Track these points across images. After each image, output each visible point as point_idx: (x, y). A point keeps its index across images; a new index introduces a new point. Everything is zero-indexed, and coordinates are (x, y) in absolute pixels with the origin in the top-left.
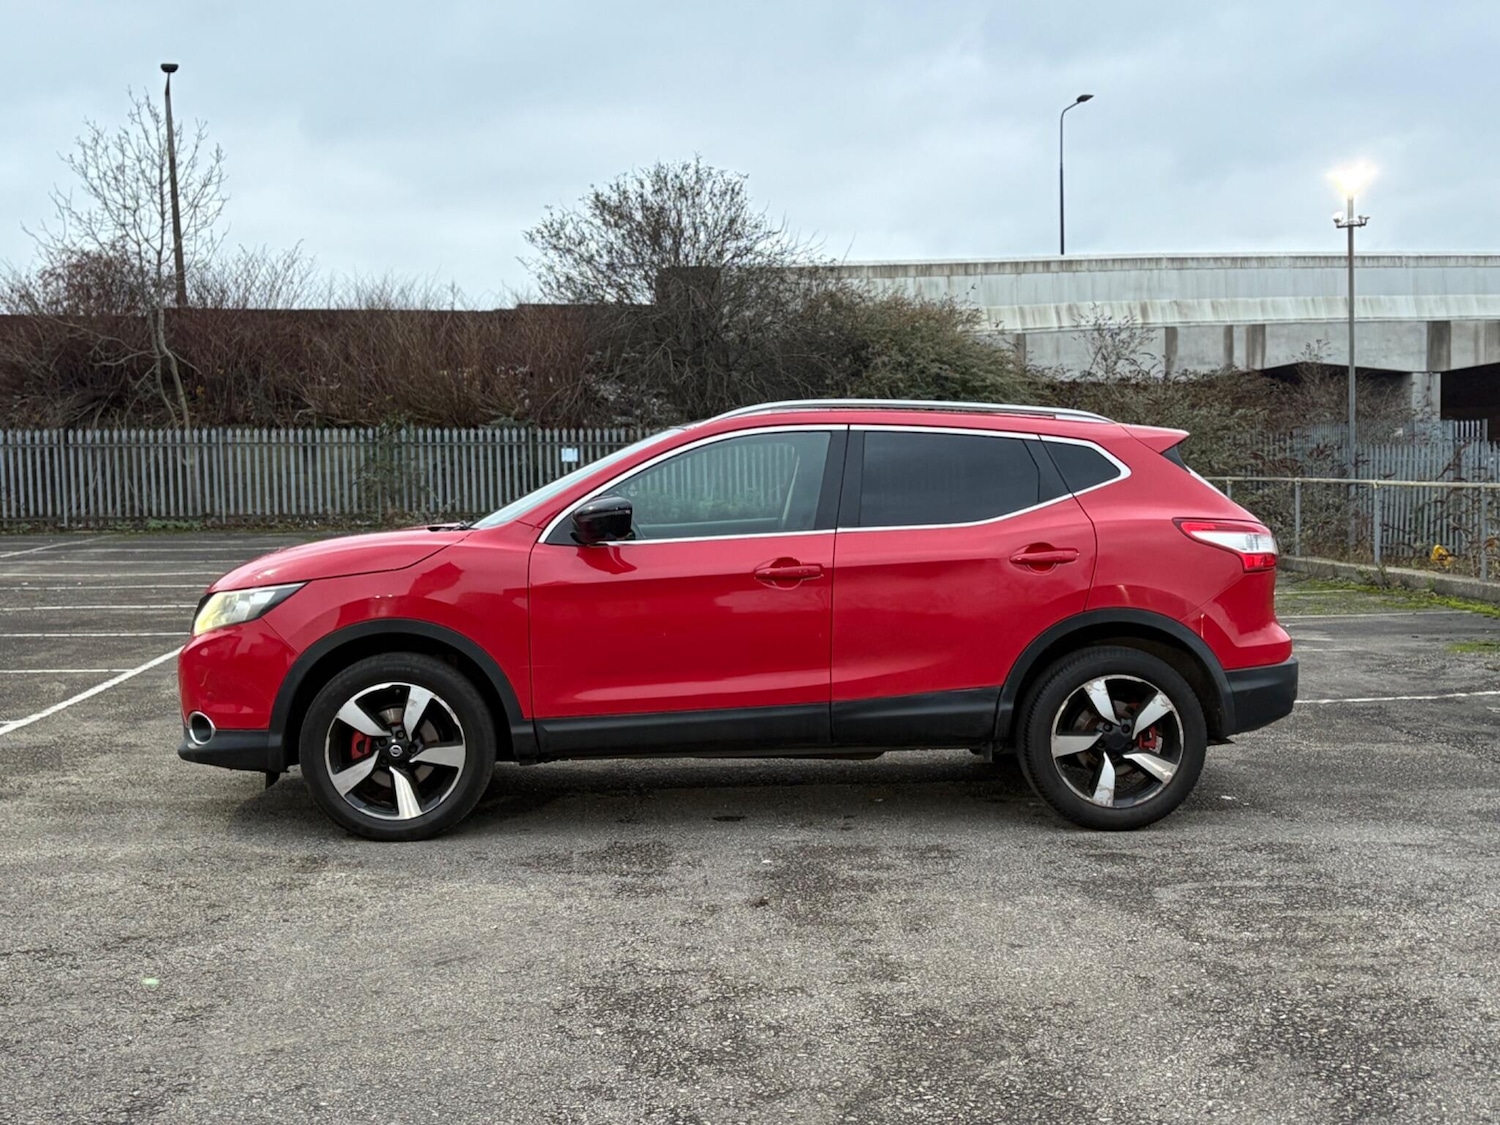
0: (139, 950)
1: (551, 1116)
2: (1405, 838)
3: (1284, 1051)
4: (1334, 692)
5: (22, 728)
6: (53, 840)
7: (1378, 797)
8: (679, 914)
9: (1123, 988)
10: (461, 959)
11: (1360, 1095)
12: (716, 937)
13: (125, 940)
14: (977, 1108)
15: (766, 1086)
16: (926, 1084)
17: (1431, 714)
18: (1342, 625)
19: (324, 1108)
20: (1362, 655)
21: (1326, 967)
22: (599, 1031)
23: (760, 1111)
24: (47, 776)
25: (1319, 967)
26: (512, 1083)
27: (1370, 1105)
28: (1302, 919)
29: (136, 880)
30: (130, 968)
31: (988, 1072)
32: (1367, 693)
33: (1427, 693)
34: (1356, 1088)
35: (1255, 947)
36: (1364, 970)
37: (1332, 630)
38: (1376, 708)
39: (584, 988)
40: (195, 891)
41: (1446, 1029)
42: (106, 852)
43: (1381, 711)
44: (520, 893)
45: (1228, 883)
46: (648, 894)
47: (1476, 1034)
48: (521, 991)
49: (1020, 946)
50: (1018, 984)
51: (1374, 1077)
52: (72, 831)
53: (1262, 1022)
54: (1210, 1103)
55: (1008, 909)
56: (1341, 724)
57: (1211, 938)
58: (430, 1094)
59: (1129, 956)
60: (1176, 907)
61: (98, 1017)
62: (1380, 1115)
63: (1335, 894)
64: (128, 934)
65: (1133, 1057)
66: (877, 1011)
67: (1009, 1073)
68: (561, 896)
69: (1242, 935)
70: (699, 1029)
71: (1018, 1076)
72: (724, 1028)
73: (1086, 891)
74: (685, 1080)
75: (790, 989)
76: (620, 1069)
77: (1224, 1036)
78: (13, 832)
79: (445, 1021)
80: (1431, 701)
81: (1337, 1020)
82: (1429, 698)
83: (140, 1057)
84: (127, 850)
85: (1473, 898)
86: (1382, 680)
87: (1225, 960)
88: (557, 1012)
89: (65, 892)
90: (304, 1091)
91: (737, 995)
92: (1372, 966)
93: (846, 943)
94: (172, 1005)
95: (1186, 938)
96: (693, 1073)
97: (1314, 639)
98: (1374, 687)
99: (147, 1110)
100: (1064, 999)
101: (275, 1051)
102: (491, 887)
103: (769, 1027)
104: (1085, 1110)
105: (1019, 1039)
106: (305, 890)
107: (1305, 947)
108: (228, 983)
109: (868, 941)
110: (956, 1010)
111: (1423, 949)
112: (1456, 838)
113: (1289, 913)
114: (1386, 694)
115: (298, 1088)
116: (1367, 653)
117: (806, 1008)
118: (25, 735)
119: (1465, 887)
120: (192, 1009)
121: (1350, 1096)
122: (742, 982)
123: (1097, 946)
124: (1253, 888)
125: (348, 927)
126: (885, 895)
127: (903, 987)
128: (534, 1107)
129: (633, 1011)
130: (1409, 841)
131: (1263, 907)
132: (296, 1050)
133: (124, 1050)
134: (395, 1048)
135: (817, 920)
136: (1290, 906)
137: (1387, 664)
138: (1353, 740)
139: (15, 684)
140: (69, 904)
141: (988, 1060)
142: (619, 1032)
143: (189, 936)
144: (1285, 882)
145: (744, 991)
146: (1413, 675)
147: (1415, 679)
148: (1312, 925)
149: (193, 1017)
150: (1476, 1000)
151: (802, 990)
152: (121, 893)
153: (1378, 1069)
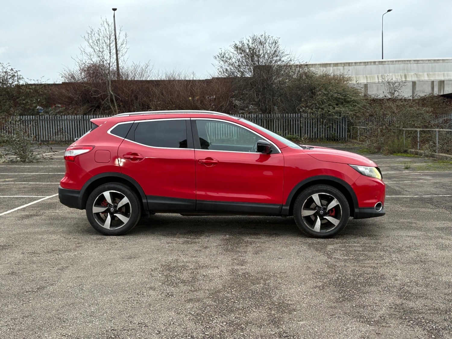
0: (56, 253)
1: (137, 293)
2: (411, 234)
3: (334, 285)
4: (421, 194)
5: (50, 198)
6: (46, 226)
7: (411, 223)
8: (196, 248)
9: (302, 269)
10: (134, 258)
11: (346, 297)
12: (203, 254)
13: (53, 251)
14: (244, 295)
15: (194, 288)
16: (235, 289)
17: (446, 200)
18: (438, 174)
19: (84, 290)
20: (437, 183)
21: (361, 266)
22: (160, 275)
23: (189, 294)
24: (51, 211)
25: (359, 266)
26: (132, 286)
27: (347, 299)
28: (364, 254)
29: (62, 237)
30: (52, 257)
31: (253, 287)
32: (431, 194)
33: (448, 194)
34: (347, 295)
35: (345, 261)
36: (371, 267)
37: (433, 176)
38: (430, 198)
39: (162, 265)
40: (76, 240)
41: (382, 282)
42: (58, 230)
43: (431, 199)
44: (159, 242)
45: (350, 245)
46: (191, 244)
47: (389, 284)
48: (146, 266)
49: (281, 258)
50: (274, 267)
51: (354, 292)
52: (51, 224)
53: (333, 278)
54: (305, 297)
55: (285, 249)
56: (416, 203)
57: (335, 258)
58: (111, 287)
59: (309, 262)
60: (331, 250)
61: (39, 268)
62: (348, 301)
63: (378, 248)
64: (55, 249)
65: (292, 285)
66: (233, 273)
67: (258, 288)
68: (168, 243)
69: (344, 258)
70: (185, 276)
71: (259, 288)
72: (192, 275)
73: (309, 245)
74: (175, 287)
75: (214, 267)
76: (160, 284)
77: (320, 281)
78: (37, 224)
79: (124, 271)
80: (448, 197)
81: (354, 279)
82: (448, 196)
83: (46, 277)
84: (63, 229)
85: (417, 250)
86: (438, 190)
87: (335, 263)
88: (152, 270)
89: (44, 239)
90: (81, 286)
91: (200, 268)
92: (374, 266)
93: (235, 257)
94: (59, 266)
95: (328, 258)
96: (178, 285)
97: (427, 178)
98: (434, 192)
99: (43, 289)
100: (284, 271)
101: (78, 277)
102: (152, 241)
103: (203, 275)
104: (271, 297)
105: (265, 280)
106: (104, 240)
107: (358, 261)
108: (73, 262)
109: (242, 256)
110: (254, 273)
111: (392, 263)
112: (426, 234)
113: (362, 252)
114: (436, 194)
115: (80, 285)
116: (440, 182)
117: (216, 271)
118: (50, 200)
119: (417, 247)
120: (63, 267)
121: (343, 296)
122: (203, 265)
123: (302, 259)
124: (356, 246)
125: (110, 249)
126: (253, 245)
127: (244, 267)
128: (134, 291)
129: (171, 271)
130: (411, 235)
131: (355, 251)
132: (83, 277)
133: (43, 275)
134: (108, 277)
135: (232, 250)
136: (363, 251)
137: (443, 186)
138: (416, 207)
139: (53, 187)
140: (43, 242)
141: (254, 285)
142: (165, 275)
143: (70, 251)
144: (367, 245)
145: (202, 267)
146: (448, 189)
147: (448, 190)
148: (366, 255)
149: (62, 269)
150: (397, 275)
151: (217, 267)
152: (57, 240)
153: (356, 291)
